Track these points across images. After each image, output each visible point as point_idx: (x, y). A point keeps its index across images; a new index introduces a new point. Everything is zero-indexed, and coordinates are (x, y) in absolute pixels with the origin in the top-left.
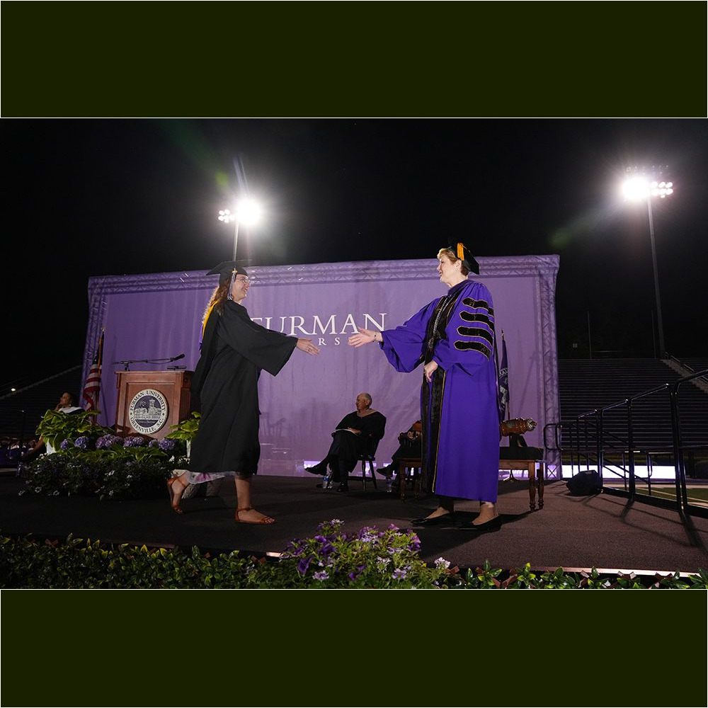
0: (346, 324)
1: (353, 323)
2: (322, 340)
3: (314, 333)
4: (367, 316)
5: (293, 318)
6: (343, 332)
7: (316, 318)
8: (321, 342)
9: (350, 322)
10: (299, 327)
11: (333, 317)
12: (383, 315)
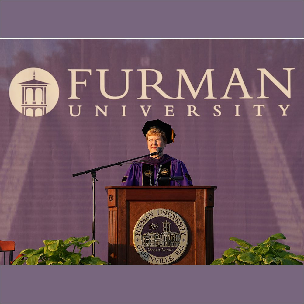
0: (231, 84)
1: (241, 83)
2: (192, 109)
3: (179, 97)
4: (264, 72)
5: (144, 72)
6: (226, 97)
7: (182, 73)
8: (192, 111)
9: (236, 80)
10: (155, 86)
11: (208, 73)
12: (289, 70)
